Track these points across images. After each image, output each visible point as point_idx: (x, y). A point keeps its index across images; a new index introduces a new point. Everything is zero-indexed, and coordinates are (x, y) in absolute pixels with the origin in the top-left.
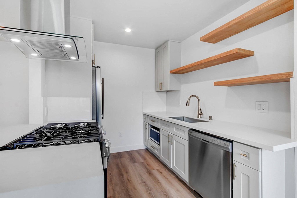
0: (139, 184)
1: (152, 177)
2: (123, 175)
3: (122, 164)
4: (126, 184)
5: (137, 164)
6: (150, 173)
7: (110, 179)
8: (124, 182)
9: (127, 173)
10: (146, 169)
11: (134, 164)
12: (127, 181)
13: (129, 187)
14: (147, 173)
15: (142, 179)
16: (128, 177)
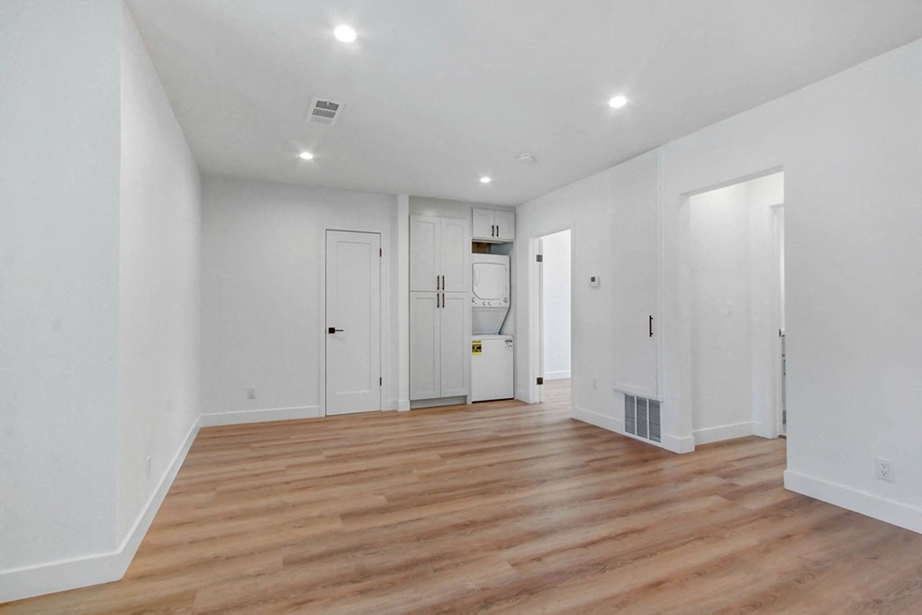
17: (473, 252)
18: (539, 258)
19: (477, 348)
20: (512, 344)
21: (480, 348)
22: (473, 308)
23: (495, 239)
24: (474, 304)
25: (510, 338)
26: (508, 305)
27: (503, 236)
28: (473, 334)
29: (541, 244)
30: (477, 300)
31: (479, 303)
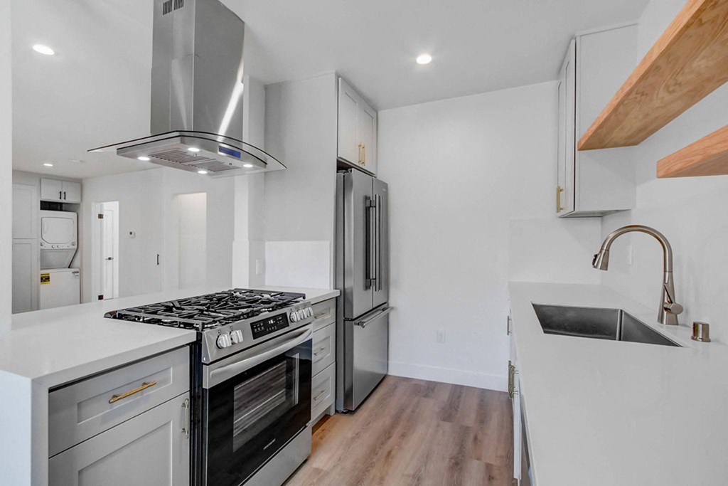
0: (403, 475)
1: (452, 476)
2: (389, 438)
3: (413, 412)
4: (374, 460)
5: (447, 426)
6: (457, 464)
7: (357, 434)
8: (376, 454)
9: (403, 436)
10: (458, 448)
11: (442, 422)
12: (385, 454)
13: (374, 470)
14: (447, 460)
15: (423, 469)
16: (396, 447)
17: (41, 209)
18: (101, 216)
19: (45, 279)
20: (78, 274)
21: (48, 279)
22: (41, 250)
23: (63, 201)
24: (43, 247)
25: (78, 270)
26: (76, 247)
27: (69, 199)
28: (41, 269)
29: (101, 206)
30: (46, 244)
31: (48, 247)
